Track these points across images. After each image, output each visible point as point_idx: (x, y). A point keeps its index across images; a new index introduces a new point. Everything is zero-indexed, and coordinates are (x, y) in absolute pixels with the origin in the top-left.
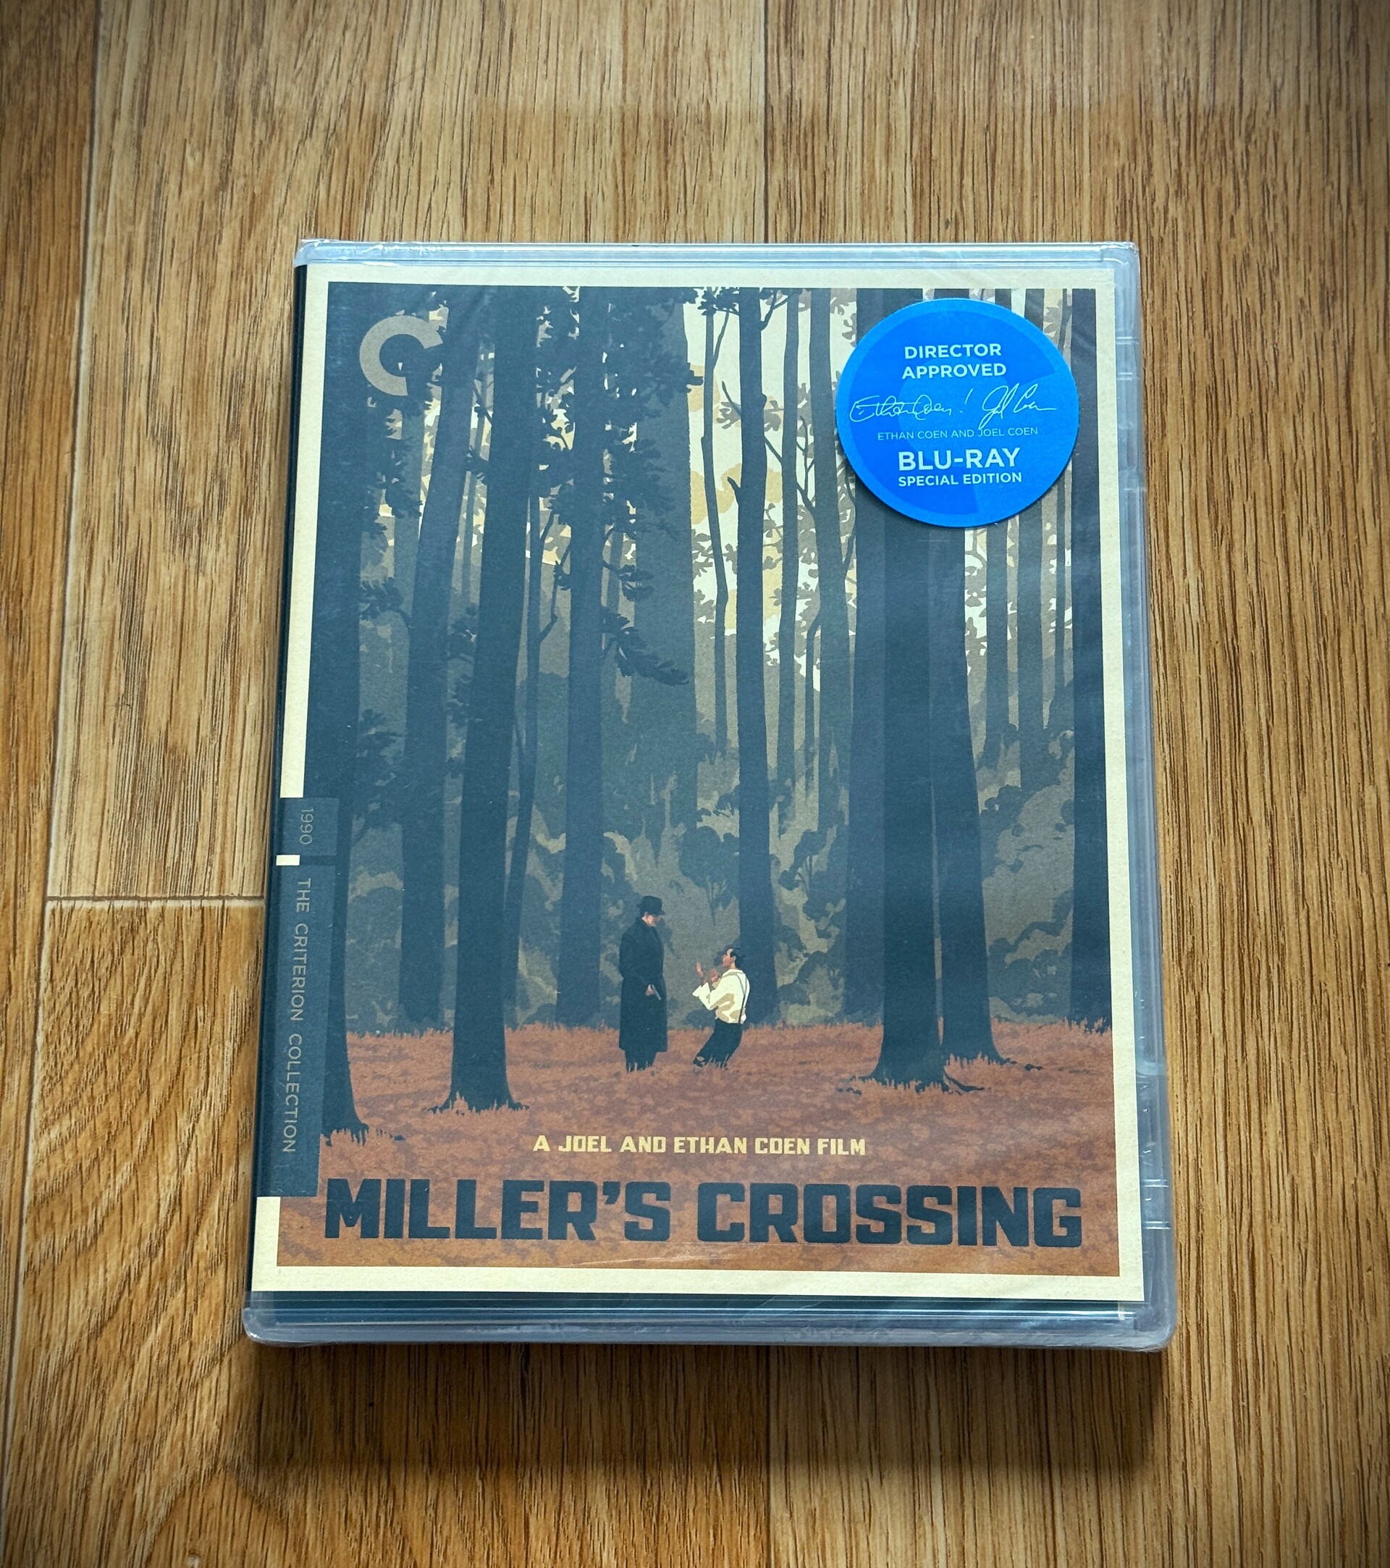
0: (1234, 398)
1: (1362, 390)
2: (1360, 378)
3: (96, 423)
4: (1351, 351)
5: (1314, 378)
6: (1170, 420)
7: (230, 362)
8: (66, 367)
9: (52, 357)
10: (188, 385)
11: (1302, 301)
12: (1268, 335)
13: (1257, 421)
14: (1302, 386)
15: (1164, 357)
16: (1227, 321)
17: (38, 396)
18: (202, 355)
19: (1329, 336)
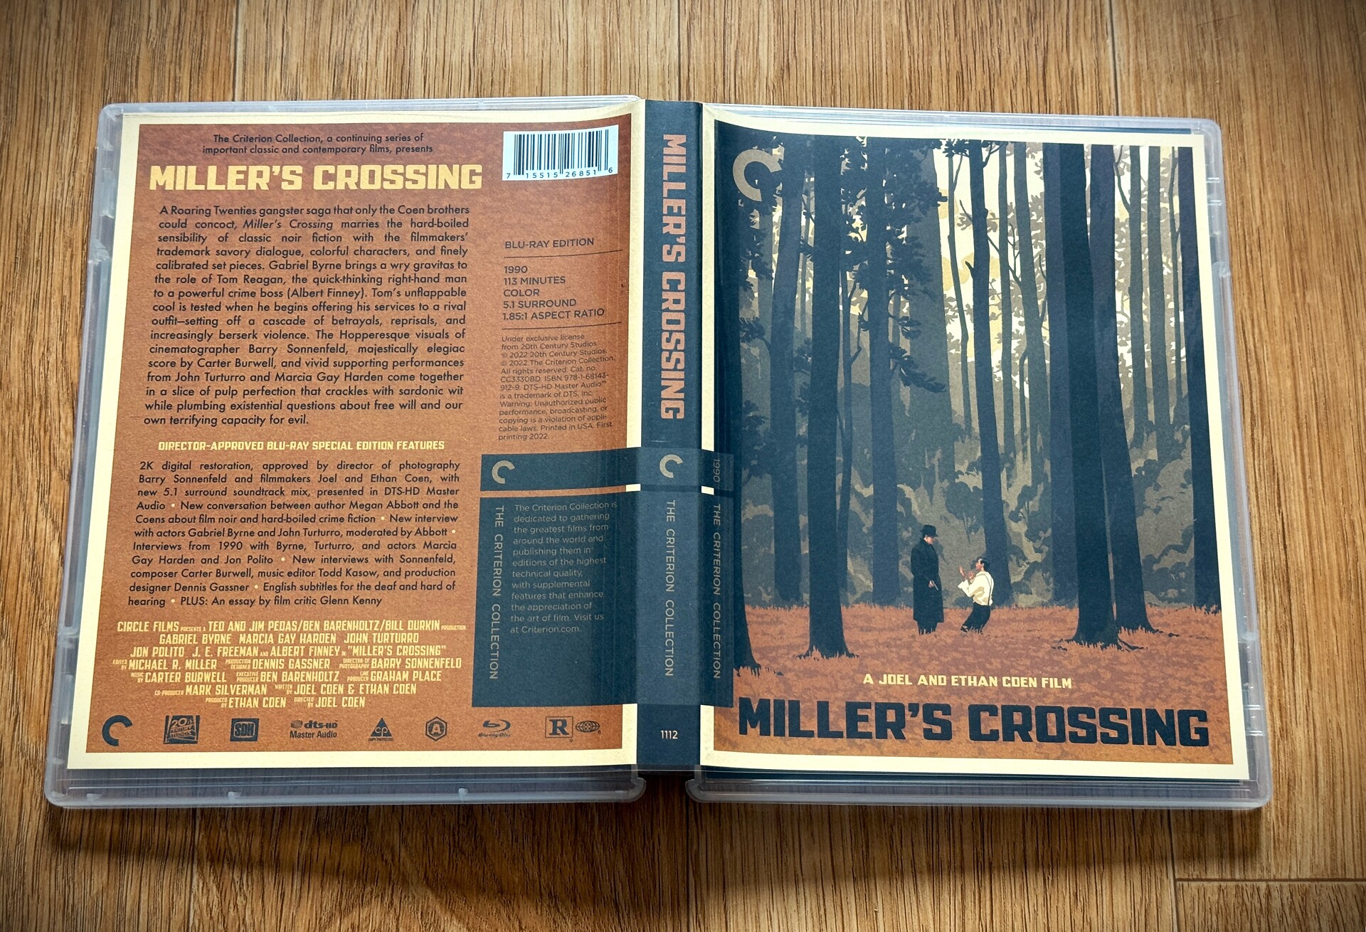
0: (974, 78)
1: (1053, 75)
2: (1052, 68)
3: (248, 85)
4: (1046, 50)
5: (1023, 67)
6: (934, 92)
7: (334, 49)
8: (228, 50)
9: (218, 43)
10: (307, 63)
11: (1016, 20)
12: (995, 41)
13: (988, 93)
14: (1016, 72)
15: (930, 53)
16: (969, 31)
17: (210, 68)
18: (316, 43)
19: (1033, 41)
